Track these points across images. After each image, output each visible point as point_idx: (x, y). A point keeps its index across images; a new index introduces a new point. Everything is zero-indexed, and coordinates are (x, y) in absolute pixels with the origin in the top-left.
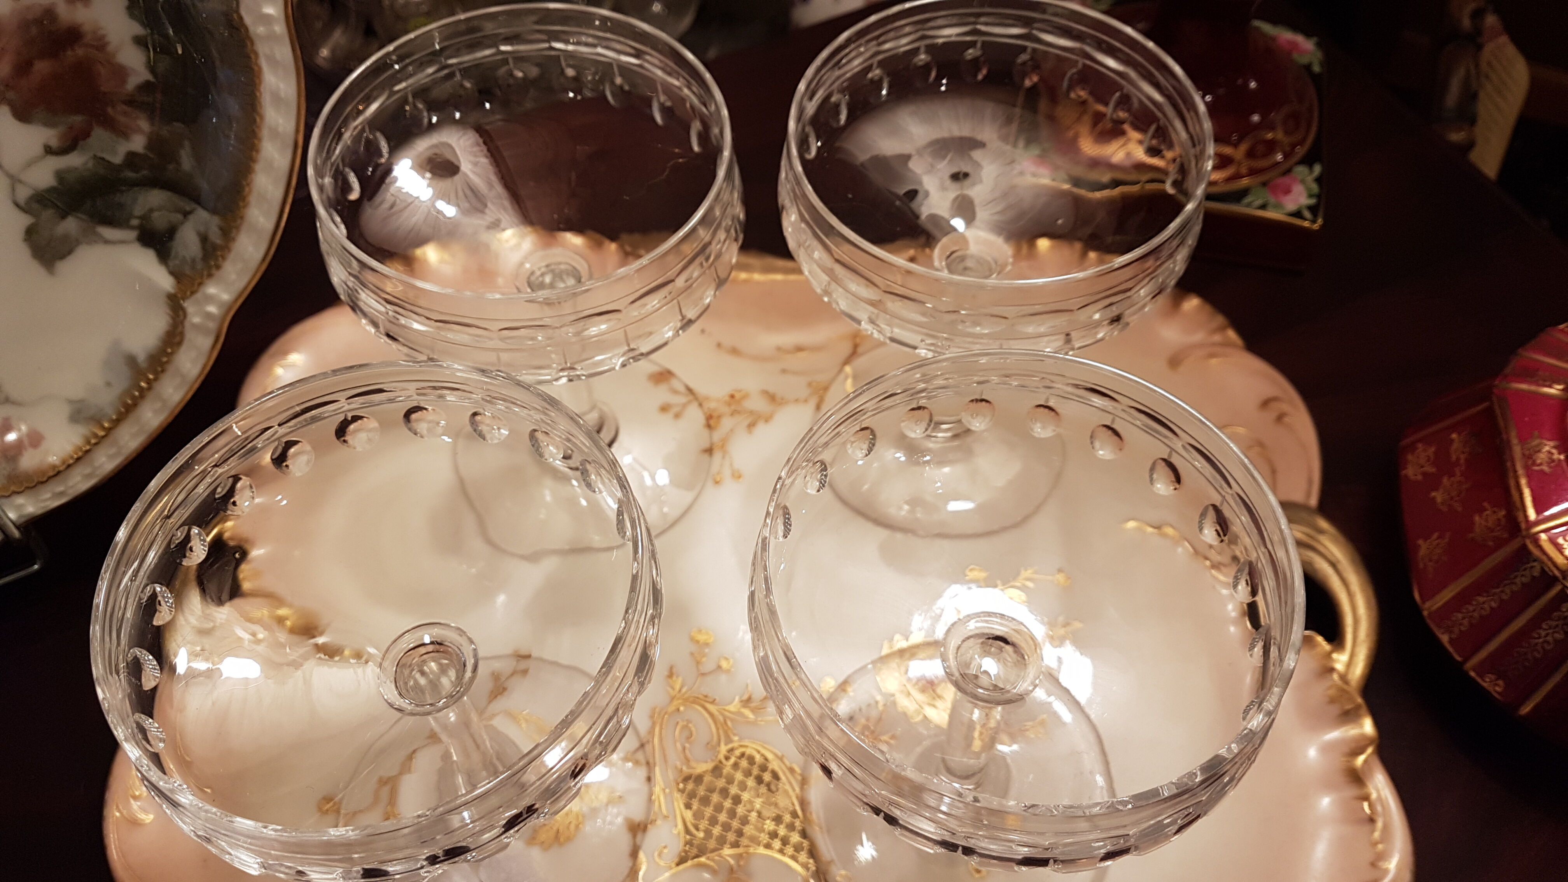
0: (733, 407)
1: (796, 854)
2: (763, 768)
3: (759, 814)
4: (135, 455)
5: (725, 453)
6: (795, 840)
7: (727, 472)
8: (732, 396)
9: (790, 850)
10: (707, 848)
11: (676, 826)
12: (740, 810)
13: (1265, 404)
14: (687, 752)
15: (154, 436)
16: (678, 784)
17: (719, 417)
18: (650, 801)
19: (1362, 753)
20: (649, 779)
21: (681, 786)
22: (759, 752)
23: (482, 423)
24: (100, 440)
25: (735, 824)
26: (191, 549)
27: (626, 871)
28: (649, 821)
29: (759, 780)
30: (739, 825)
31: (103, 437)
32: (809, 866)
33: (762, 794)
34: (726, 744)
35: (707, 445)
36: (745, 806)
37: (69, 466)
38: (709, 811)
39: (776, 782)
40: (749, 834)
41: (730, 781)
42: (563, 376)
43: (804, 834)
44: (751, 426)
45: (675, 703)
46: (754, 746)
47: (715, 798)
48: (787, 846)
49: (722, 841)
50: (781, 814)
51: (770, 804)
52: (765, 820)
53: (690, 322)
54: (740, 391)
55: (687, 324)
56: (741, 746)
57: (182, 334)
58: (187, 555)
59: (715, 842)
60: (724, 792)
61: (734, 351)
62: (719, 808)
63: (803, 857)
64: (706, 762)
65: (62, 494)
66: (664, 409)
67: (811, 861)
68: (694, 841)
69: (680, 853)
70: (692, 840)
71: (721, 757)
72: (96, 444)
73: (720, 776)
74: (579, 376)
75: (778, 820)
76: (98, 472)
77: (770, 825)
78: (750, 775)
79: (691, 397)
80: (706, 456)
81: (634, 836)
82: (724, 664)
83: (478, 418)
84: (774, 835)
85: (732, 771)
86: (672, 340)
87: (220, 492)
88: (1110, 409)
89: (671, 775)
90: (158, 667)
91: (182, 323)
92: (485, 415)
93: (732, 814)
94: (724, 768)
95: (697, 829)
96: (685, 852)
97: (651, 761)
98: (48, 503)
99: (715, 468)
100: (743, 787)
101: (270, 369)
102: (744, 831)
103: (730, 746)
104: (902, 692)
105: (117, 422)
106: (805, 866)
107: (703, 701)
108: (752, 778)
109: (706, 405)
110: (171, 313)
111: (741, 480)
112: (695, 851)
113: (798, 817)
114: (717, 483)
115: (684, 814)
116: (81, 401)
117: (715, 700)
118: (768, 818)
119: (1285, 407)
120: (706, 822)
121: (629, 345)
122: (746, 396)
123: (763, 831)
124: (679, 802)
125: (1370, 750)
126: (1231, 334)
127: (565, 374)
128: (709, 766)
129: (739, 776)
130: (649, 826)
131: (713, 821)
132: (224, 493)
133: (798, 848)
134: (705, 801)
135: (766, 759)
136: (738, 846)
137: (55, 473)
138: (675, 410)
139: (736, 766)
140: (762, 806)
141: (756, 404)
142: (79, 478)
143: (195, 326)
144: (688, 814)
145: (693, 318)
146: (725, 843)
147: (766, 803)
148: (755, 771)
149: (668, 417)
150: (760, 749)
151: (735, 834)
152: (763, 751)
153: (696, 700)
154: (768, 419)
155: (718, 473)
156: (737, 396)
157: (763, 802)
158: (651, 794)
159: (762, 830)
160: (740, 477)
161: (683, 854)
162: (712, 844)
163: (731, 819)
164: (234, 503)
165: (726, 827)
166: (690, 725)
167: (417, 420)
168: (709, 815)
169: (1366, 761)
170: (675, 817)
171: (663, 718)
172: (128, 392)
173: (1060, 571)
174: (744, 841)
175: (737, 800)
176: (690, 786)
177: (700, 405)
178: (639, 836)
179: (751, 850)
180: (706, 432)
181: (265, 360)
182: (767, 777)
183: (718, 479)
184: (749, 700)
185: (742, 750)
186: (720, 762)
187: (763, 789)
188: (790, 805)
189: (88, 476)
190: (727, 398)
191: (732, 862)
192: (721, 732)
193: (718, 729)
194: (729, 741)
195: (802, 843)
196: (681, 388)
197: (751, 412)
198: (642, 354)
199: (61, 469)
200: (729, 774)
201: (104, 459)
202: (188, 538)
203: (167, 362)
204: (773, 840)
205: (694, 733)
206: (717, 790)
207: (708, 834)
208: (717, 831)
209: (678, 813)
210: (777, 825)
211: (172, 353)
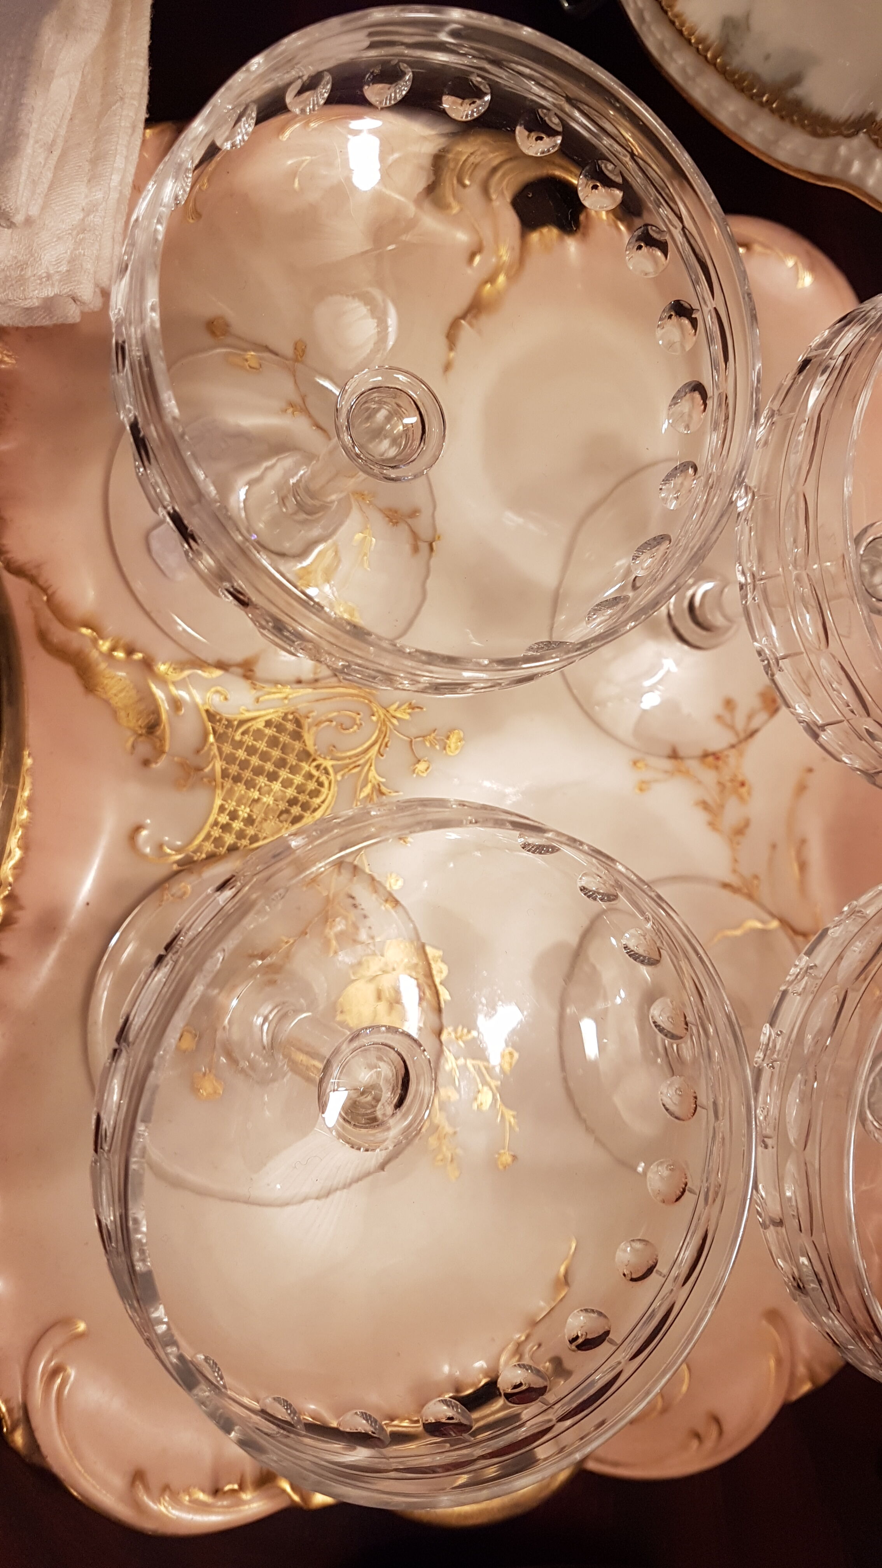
0: (729, 784)
1: (212, 838)
2: (305, 807)
3: (257, 801)
4: (685, 95)
5: (670, 773)
6: (226, 839)
7: (648, 775)
8: (743, 784)
9: (216, 832)
10: (223, 744)
11: (248, 711)
12: (262, 781)
13: (716, 1420)
14: (327, 723)
15: (707, 116)
16: (292, 713)
17: (717, 768)
18: (276, 683)
19: (293, 1488)
20: (299, 682)
21: (290, 717)
22: (323, 802)
23: (686, 477)
24: (700, 54)
25: (247, 774)
26: (540, 138)
27: (203, 656)
28: (254, 682)
29: (293, 802)
30: (245, 779)
31: (706, 57)
32: (199, 854)
33: (277, 805)
34: (333, 766)
35: (682, 752)
36: (266, 785)
37: (673, 23)
38: (262, 746)
39: (290, 819)
40: (236, 789)
41: (294, 770)
42: (746, 579)
43: (233, 849)
44: (705, 805)
45: (381, 712)
46: (330, 797)
47: (276, 753)
48: (220, 831)
49: (230, 759)
50: (255, 825)
51: (266, 813)
52: (249, 806)
53: (816, 736)
54: (749, 793)
55: (813, 731)
56: (330, 783)
57: (826, 135)
58: (533, 134)
59: (228, 752)
60: (281, 763)
61: (801, 788)
62: (264, 757)
63: (209, 847)
64: (315, 745)
65: (642, 19)
66: (729, 704)
67: (204, 856)
68: (231, 729)
69: (219, 714)
70: (232, 727)
71: (320, 761)
72: (698, 49)
73: (300, 760)
74: (745, 597)
75: (250, 821)
76: (666, 57)
77: (243, 812)
78: (299, 793)
79: (742, 735)
80: (667, 751)
81: (239, 665)
82: (421, 766)
83: (691, 471)
84: (233, 816)
85: (303, 772)
86: (792, 713)
87: (608, 168)
88: (674, 1273)
89: (302, 707)
90: (393, 102)
91: (840, 134)
92: (694, 480)
93: (258, 771)
94: (306, 763)
95: (243, 734)
96: (220, 721)
97: (319, 684)
98: (632, 5)
99: (653, 761)
100: (287, 784)
101: (793, 253)
102: (239, 784)
103: (331, 771)
104: (386, 964)
105: (725, 72)
106: (199, 849)
107: (383, 743)
108: (295, 794)
109: (732, 753)
110: (852, 119)
111: (637, 791)
112: (221, 730)
113: (251, 844)
114: (635, 763)
115: (259, 720)
116: (748, 28)
117: (382, 755)
118: (251, 811)
119: (710, 1442)
120: (250, 744)
121: (783, 658)
122: (741, 798)
123: (238, 805)
124: (274, 715)
125: (296, 1498)
126: (806, 1387)
127: (749, 580)
128: (311, 748)
129: (298, 779)
130: (250, 681)
131: (251, 750)
132: (607, 173)
133: (218, 842)
134: (273, 742)
135: (315, 810)
136: (223, 777)
137: (665, 8)
138: (727, 717)
139: (309, 776)
140: (264, 803)
141: (733, 813)
142: (659, 36)
143: (836, 148)
144: (260, 724)
145: (820, 739)
146: (227, 763)
147: (268, 809)
148: (302, 798)
149: (717, 707)
150: (327, 803)
151: (236, 774)
152: (324, 806)
153: (383, 734)
154: (713, 825)
155: (646, 765)
156: (743, 790)
157: (269, 805)
158: (284, 684)
159: (239, 803)
160: (641, 790)
161: (218, 717)
162: (227, 749)
163: (252, 771)
164: (595, 187)
165: (244, 765)
166: (355, 727)
167: (693, 399)
168: (258, 746)
169: (284, 1491)
170: (258, 710)
171: (364, 698)
172: (757, 77)
173: (515, 1157)
174: (228, 784)
175: (273, 777)
176: (290, 726)
177: (733, 746)
178: (239, 671)
179: (219, 791)
180: (699, 752)
181: (804, 246)
182: (296, 810)
183: (639, 765)
184: (382, 793)
185: (326, 784)
186: (314, 760)
187: (282, 806)
188: (264, 835)
189: (661, 46)
190: (740, 778)
191: (207, 770)
192: (348, 761)
193: (350, 757)
194: (337, 770)
195: (223, 847)
196: (754, 724)
197: (722, 806)
198: (773, 675)
199: (670, 14)
200: (301, 768)
201: (680, 62)
202: (551, 133)
203: (792, 122)
204: (228, 815)
205: (347, 732)
206: (284, 756)
207: (238, 745)
208: (241, 754)
209: (263, 713)
210: (244, 820)
211: (803, 126)
